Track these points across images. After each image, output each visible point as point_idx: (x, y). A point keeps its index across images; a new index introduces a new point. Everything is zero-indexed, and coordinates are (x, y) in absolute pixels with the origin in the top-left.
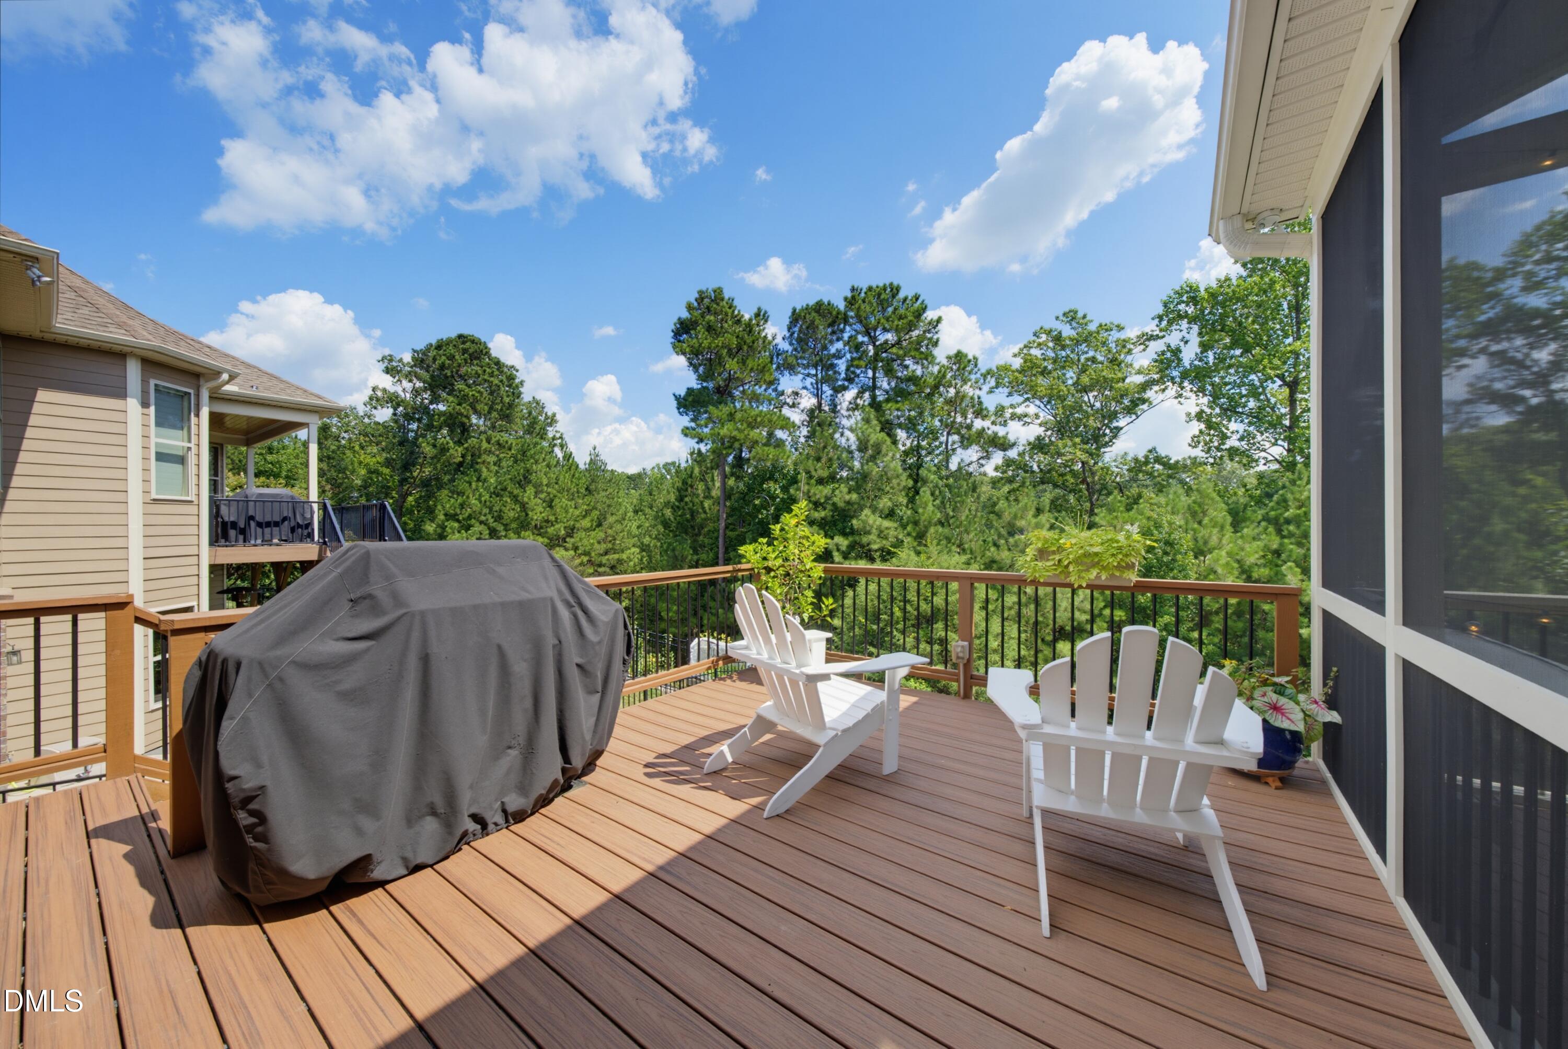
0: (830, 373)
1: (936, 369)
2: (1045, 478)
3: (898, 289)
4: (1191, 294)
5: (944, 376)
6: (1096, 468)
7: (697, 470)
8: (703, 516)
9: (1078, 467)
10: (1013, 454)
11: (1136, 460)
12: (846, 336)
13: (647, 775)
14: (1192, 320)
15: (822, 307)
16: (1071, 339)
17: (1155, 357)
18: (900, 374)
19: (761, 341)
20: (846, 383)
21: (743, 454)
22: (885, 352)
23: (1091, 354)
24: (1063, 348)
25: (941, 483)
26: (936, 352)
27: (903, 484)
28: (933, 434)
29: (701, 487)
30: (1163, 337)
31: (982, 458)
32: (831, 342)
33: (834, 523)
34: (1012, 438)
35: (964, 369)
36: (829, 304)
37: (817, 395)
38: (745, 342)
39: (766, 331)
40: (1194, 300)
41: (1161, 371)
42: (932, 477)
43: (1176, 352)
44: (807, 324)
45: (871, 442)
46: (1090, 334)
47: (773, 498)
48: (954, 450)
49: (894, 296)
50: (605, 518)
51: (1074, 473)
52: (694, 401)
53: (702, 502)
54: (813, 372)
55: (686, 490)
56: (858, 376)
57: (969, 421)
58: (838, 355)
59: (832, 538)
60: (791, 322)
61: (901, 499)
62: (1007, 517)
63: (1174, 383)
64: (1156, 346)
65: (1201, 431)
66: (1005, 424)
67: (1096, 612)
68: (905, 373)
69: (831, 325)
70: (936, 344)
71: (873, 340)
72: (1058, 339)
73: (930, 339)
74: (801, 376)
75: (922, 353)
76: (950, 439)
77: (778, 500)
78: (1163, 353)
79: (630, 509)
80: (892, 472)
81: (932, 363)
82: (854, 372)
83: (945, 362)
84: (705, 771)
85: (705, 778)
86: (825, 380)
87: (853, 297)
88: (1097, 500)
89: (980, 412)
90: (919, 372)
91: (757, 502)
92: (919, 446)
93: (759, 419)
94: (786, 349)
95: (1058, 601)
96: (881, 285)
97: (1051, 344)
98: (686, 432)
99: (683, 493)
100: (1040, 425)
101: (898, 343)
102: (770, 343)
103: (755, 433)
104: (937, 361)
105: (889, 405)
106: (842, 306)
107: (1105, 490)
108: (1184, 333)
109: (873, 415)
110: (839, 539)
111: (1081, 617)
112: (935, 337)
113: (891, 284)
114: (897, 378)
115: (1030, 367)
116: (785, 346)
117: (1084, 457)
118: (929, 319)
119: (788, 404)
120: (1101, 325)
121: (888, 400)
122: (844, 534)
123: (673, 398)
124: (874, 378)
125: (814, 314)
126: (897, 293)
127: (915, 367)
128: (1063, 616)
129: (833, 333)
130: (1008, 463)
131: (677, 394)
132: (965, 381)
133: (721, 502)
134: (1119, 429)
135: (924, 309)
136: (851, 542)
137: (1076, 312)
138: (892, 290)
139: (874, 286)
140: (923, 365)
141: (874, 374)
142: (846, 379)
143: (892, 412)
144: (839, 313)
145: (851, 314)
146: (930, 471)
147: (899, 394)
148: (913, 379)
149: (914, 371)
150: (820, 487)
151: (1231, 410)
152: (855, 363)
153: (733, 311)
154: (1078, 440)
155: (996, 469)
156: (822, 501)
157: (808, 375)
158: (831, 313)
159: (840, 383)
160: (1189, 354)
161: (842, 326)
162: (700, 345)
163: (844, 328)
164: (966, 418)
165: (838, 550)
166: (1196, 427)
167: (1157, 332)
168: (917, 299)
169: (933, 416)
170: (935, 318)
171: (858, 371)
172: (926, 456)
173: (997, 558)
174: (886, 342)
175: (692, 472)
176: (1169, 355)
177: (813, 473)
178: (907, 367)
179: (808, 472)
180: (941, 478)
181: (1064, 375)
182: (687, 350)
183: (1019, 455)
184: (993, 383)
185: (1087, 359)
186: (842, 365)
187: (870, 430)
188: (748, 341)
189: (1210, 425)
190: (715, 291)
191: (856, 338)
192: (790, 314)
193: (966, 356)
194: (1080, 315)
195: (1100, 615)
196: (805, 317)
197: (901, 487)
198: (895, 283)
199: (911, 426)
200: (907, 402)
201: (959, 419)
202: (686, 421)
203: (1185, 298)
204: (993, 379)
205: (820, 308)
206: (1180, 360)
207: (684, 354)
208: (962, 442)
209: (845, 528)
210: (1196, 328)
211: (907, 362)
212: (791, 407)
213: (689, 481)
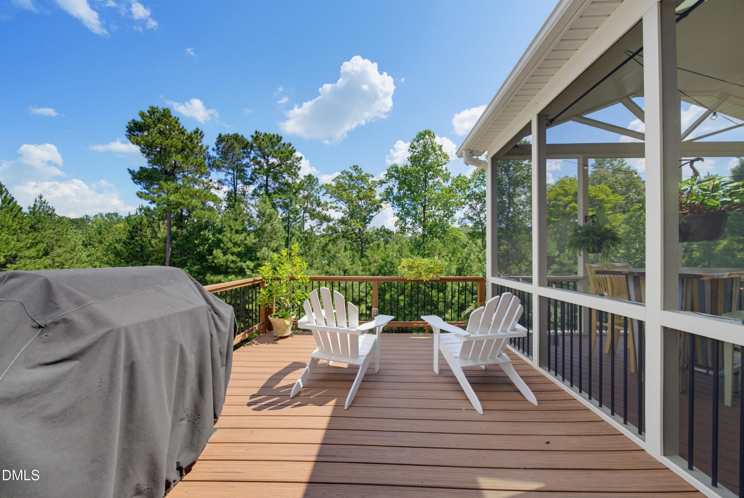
0: (242, 174)
1: (298, 181)
2: (345, 235)
3: (281, 138)
4: (396, 168)
5: (303, 185)
6: (364, 232)
7: (145, 221)
8: (151, 249)
9: (357, 231)
10: (331, 224)
11: (378, 230)
12: (252, 156)
13: (254, 409)
14: (397, 178)
15: (238, 138)
16: (356, 178)
17: (385, 190)
18: (280, 181)
19: (198, 148)
20: (251, 181)
21: (184, 213)
22: (273, 168)
23: (363, 185)
24: (353, 180)
25: (301, 236)
26: (299, 173)
27: (284, 235)
28: (296, 212)
29: (149, 232)
30: (387, 183)
31: (319, 225)
32: (243, 158)
33: (246, 254)
34: (332, 217)
35: (312, 183)
36: (242, 137)
37: (234, 185)
38: (188, 146)
39: (202, 143)
40: (397, 171)
41: (387, 196)
42: (297, 232)
43: (392, 189)
44: (229, 145)
45: (267, 213)
46: (363, 177)
47: (207, 240)
48: (306, 220)
49: (279, 141)
50: (52, 249)
51: (356, 235)
52: (147, 176)
53: (149, 241)
54: (232, 172)
55: (137, 232)
56: (258, 178)
57: (314, 207)
58: (247, 165)
59: (245, 262)
60: (218, 142)
61: (282, 243)
62: (332, 252)
63: (391, 201)
64: (385, 186)
65: (398, 221)
66: (327, 210)
67: (368, 292)
68: (283, 180)
69: (243, 148)
70: (299, 169)
71: (267, 161)
72: (351, 176)
73: (297, 166)
74: (224, 173)
75: (292, 172)
76: (305, 215)
77: (210, 241)
78: (387, 189)
79: (80, 243)
80: (278, 229)
81: (297, 177)
82: (256, 176)
83: (303, 178)
84: (291, 396)
85: (292, 400)
86: (239, 177)
87: (257, 137)
88: (364, 245)
89: (319, 205)
90: (290, 181)
91: (196, 242)
92: (289, 218)
93: (198, 194)
94: (214, 156)
95: (354, 288)
96: (272, 134)
97: (348, 178)
98: (140, 195)
99: (134, 234)
100: (343, 212)
101: (279, 165)
102: (205, 151)
103: (195, 202)
104: (300, 177)
105: (276, 195)
106: (250, 140)
107: (367, 242)
108: (394, 183)
109: (267, 199)
110: (248, 263)
111: (363, 295)
112: (299, 166)
113: (277, 135)
114: (279, 183)
115: (340, 186)
116: (213, 154)
117: (361, 227)
118: (296, 156)
119: (215, 187)
120: (366, 174)
121: (275, 193)
122: (251, 260)
123: (128, 172)
124: (267, 181)
125: (233, 140)
126: (281, 140)
127: (288, 178)
128: (356, 295)
129: (244, 152)
130: (329, 228)
131: (132, 169)
132: (312, 189)
133: (168, 241)
134: (372, 217)
135: (295, 151)
136: (256, 264)
137: (358, 167)
138: (278, 138)
139: (268, 134)
140: (292, 178)
141: (267, 178)
142: (251, 178)
143: (277, 199)
144: (248, 143)
145: (255, 145)
146: (296, 229)
147: (280, 191)
148: (287, 184)
149: (287, 180)
150: (238, 235)
151: (408, 214)
152: (258, 171)
153: (179, 126)
154: (358, 220)
155: (324, 230)
156: (239, 242)
157: (229, 173)
158: (243, 142)
159: (248, 180)
160: (395, 191)
161: (249, 150)
162: (154, 141)
163: (250, 151)
164: (313, 206)
165: (248, 268)
166: (397, 218)
167: (385, 181)
168: (290, 145)
169: (296, 203)
170: (299, 157)
171: (258, 176)
172: (293, 222)
173: (329, 271)
174: (273, 163)
175: (141, 221)
176: (389, 190)
177: (233, 227)
178: (284, 178)
179: (230, 226)
180: (301, 233)
181: (352, 192)
182: (142, 142)
183: (333, 224)
184: (325, 191)
185: (361, 187)
186: (249, 172)
187: (266, 207)
188: (190, 146)
189: (401, 219)
190: (164, 110)
191: (257, 158)
192: (217, 136)
193: (313, 177)
194: (359, 168)
195: (369, 293)
196: (228, 141)
197: (282, 237)
198: (280, 135)
199: (286, 206)
200: (285, 195)
201: (309, 206)
202: (139, 188)
203: (394, 169)
204: (325, 190)
205: (236, 137)
206: (393, 193)
207: (138, 144)
208: (311, 217)
209: (251, 257)
210: (398, 182)
211: (284, 176)
212: (216, 189)
213: (139, 227)
